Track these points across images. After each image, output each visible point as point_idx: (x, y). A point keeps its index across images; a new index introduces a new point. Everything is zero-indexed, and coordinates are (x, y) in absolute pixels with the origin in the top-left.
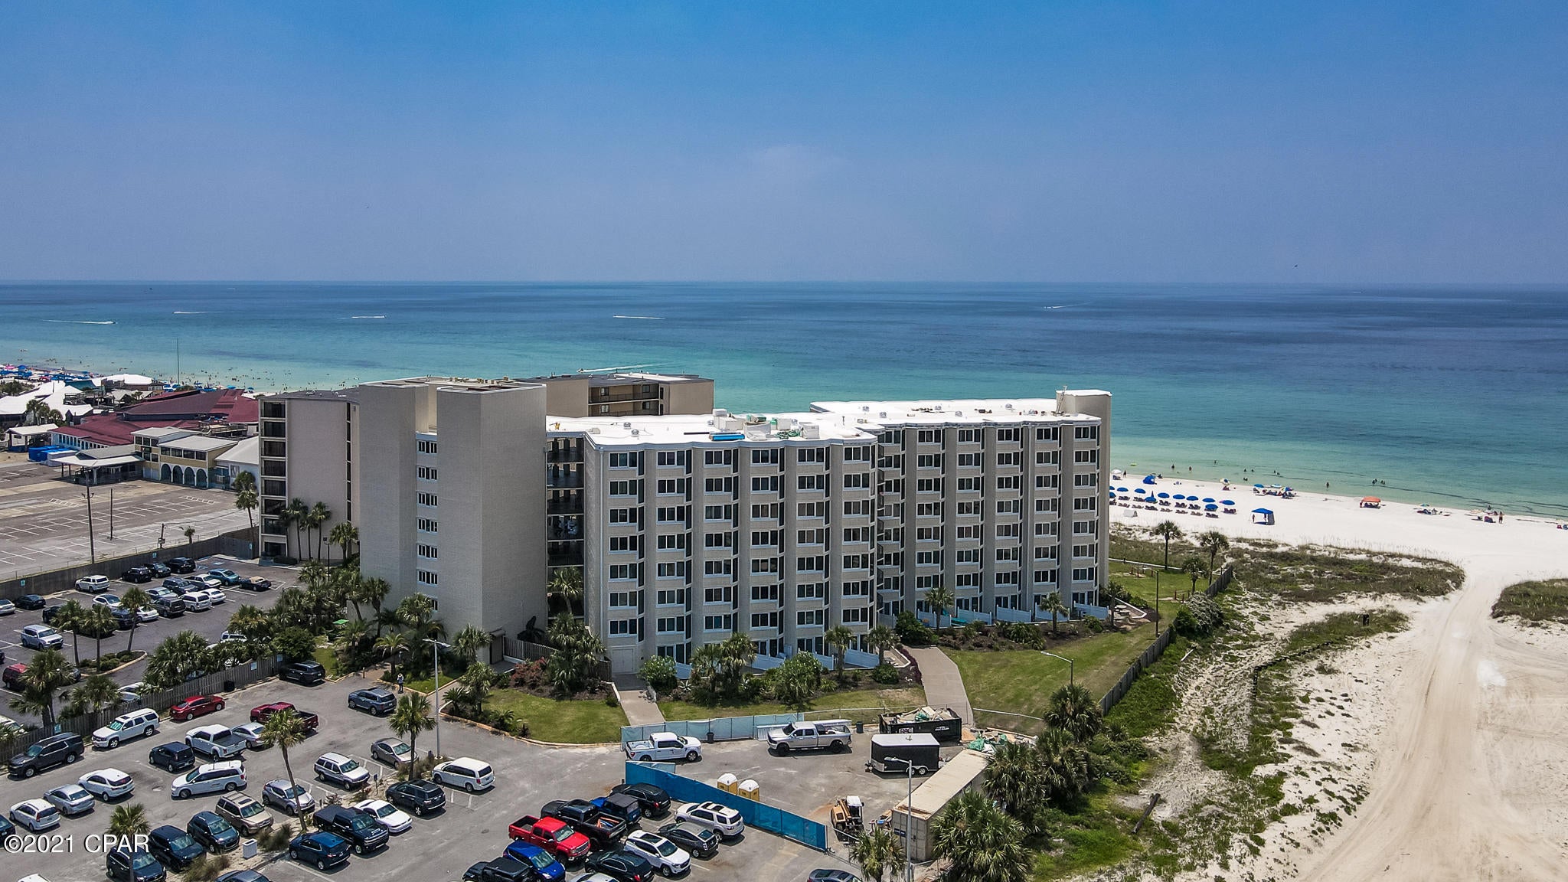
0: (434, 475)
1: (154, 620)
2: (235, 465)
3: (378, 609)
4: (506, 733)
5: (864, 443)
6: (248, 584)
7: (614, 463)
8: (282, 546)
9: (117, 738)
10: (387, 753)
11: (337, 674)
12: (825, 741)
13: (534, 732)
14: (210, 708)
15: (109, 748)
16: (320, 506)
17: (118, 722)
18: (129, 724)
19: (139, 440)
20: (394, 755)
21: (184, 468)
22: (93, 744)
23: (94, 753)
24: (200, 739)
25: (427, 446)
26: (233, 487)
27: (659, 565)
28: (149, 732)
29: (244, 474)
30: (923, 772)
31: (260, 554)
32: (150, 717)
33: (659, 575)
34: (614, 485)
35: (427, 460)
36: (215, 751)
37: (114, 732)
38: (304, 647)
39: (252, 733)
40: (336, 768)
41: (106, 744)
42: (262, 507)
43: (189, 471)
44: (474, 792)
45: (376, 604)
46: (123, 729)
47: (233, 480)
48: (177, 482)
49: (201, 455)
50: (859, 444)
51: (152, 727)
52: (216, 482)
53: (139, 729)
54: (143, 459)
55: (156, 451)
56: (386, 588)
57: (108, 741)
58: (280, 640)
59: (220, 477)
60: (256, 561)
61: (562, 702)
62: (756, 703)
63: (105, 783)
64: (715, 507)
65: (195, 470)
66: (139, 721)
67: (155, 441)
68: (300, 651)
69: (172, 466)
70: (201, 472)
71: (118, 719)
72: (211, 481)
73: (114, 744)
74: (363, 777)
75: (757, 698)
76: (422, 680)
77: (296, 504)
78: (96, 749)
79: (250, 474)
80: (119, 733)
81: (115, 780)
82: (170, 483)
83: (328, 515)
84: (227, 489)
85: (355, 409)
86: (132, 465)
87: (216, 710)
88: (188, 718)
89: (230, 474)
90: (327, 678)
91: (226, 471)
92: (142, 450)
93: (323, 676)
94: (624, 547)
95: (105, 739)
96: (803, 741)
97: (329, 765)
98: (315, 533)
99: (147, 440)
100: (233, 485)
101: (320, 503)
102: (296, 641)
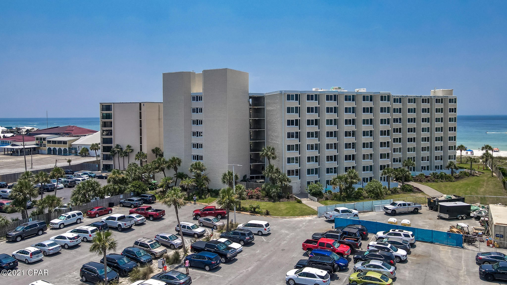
0: (201, 110)
1: (62, 188)
2: (79, 145)
3: (176, 171)
4: (258, 215)
5: (387, 94)
6: (102, 176)
7: (288, 99)
8: (111, 166)
9: (63, 224)
10: (208, 222)
11: (161, 199)
12: (411, 209)
13: (271, 213)
14: (107, 212)
15: (60, 228)
16: (129, 147)
17: (63, 216)
18: (69, 217)
19: (37, 139)
20: (213, 222)
21: (57, 148)
22: (51, 227)
23: (51, 231)
24: (109, 220)
25: (198, 98)
26: (79, 154)
27: (307, 145)
28: (79, 221)
29: (84, 148)
30: (465, 218)
31: (101, 169)
32: (79, 214)
33: (308, 150)
34: (289, 109)
35: (196, 104)
36: (119, 225)
37: (61, 220)
38: (144, 188)
39: (135, 217)
40: (188, 228)
41: (58, 226)
42: (102, 149)
43: (60, 149)
44: (263, 235)
45: (176, 169)
46: (66, 219)
47: (79, 152)
48: (54, 154)
49: (65, 143)
50: (386, 94)
51: (80, 219)
52: (72, 153)
53: (74, 220)
54: (39, 146)
55: (44, 142)
56: (180, 163)
57: (59, 225)
58: (132, 186)
59: (73, 151)
60: (100, 172)
61: (276, 203)
62: (362, 199)
63: (66, 239)
64: (330, 119)
65: (63, 149)
66: (73, 216)
67: (44, 139)
68: (142, 190)
69: (52, 148)
70: (65, 150)
71: (63, 215)
72: (69, 153)
73: (62, 226)
74: (202, 232)
75: (362, 197)
76: (203, 199)
77: (118, 146)
78: (53, 229)
79: (86, 148)
80: (65, 221)
81: (71, 237)
82: (52, 155)
83: (132, 151)
84: (76, 155)
85: (144, 105)
86: (34, 148)
87: (109, 213)
88: (96, 216)
89: (77, 150)
90: (157, 201)
91: (75, 148)
92: (39, 142)
93: (155, 200)
94: (293, 137)
95: (58, 224)
96: (402, 209)
97: (184, 227)
98: (126, 159)
99: (41, 139)
100: (79, 153)
101: (129, 145)
102: (139, 186)
